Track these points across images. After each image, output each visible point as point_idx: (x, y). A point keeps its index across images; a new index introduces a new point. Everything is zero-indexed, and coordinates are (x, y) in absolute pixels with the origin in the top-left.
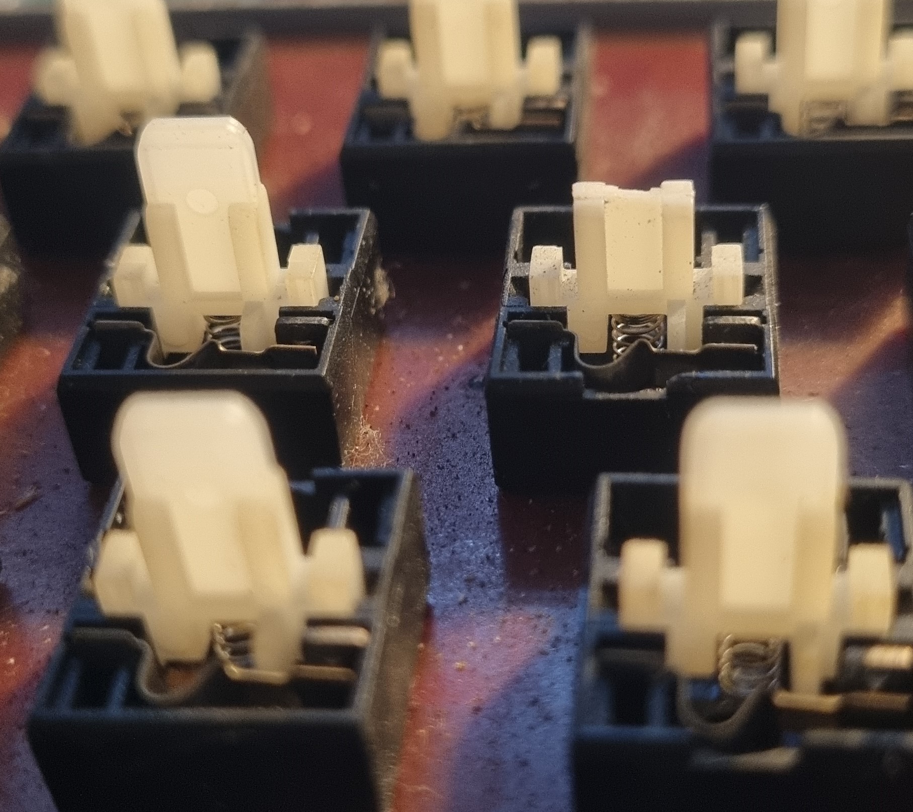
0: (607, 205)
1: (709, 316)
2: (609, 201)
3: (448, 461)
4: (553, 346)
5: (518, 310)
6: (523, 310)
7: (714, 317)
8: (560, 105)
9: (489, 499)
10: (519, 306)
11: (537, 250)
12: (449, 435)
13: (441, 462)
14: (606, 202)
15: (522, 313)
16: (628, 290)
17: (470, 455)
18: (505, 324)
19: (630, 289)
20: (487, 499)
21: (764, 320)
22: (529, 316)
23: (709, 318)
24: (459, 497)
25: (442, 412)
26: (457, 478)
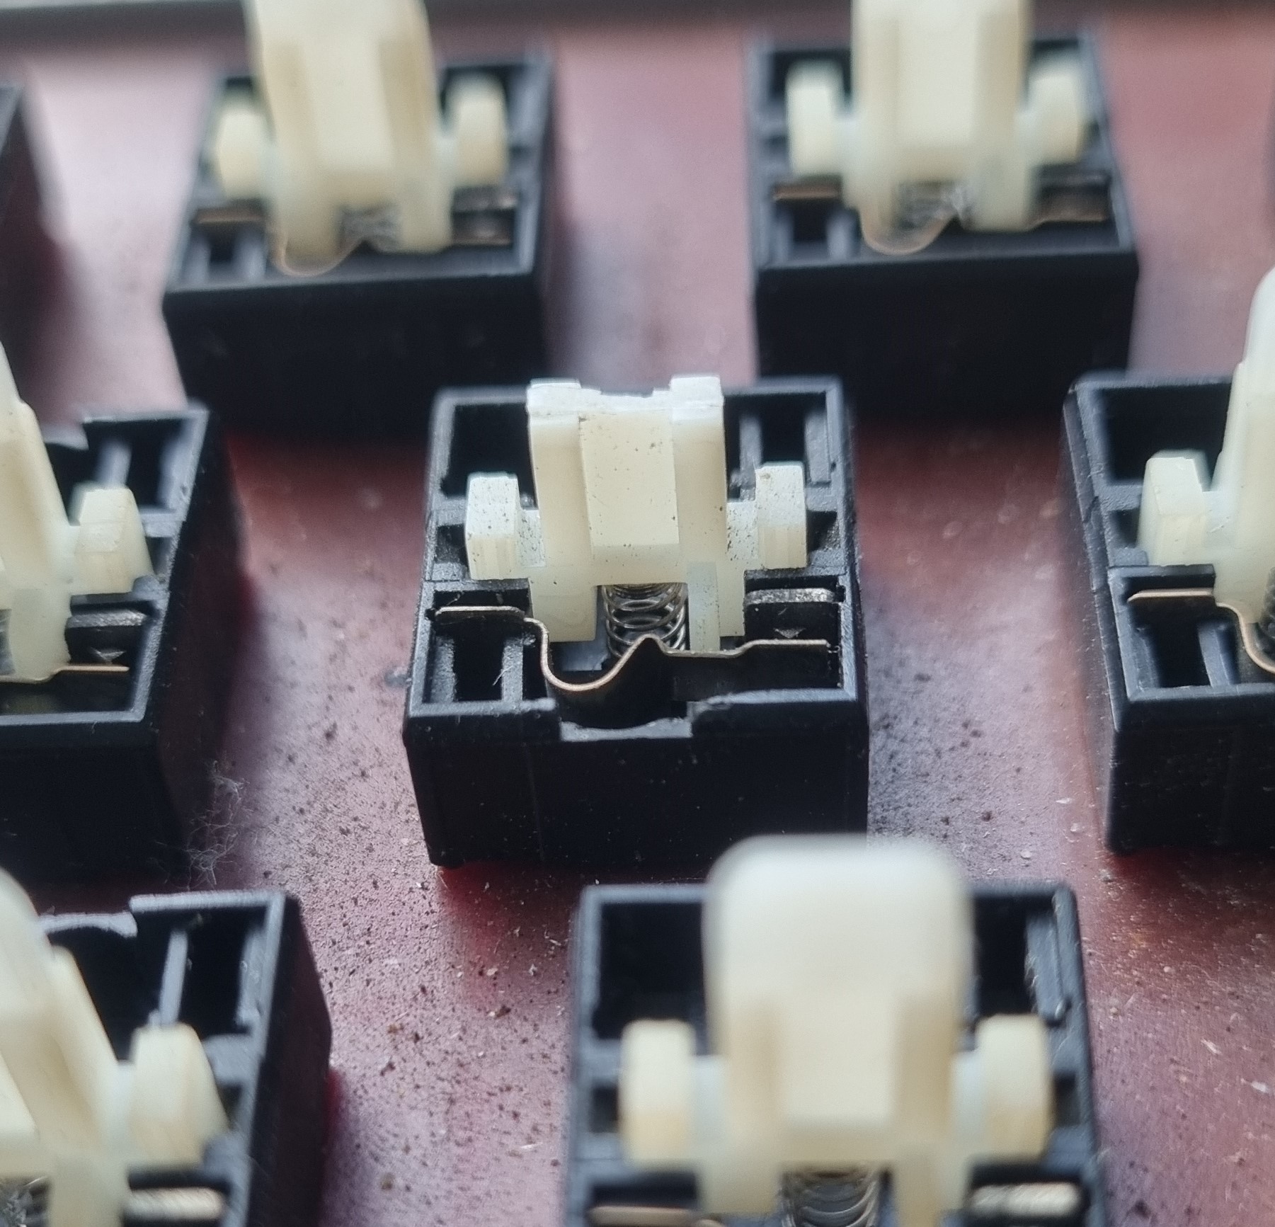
0: (582, 423)
1: (753, 590)
2: (587, 417)
3: (356, 819)
4: (509, 647)
5: (449, 588)
6: (459, 587)
7: (760, 592)
8: (507, 203)
9: (422, 884)
10: (452, 581)
11: (477, 483)
12: (358, 773)
13: (346, 823)
14: (581, 420)
15: (454, 594)
16: (625, 546)
17: (389, 806)
18: (429, 614)
19: (627, 545)
20: (419, 886)
21: (839, 594)
22: (468, 598)
23: (754, 593)
24: (375, 883)
25: (343, 733)
26: (370, 849)
